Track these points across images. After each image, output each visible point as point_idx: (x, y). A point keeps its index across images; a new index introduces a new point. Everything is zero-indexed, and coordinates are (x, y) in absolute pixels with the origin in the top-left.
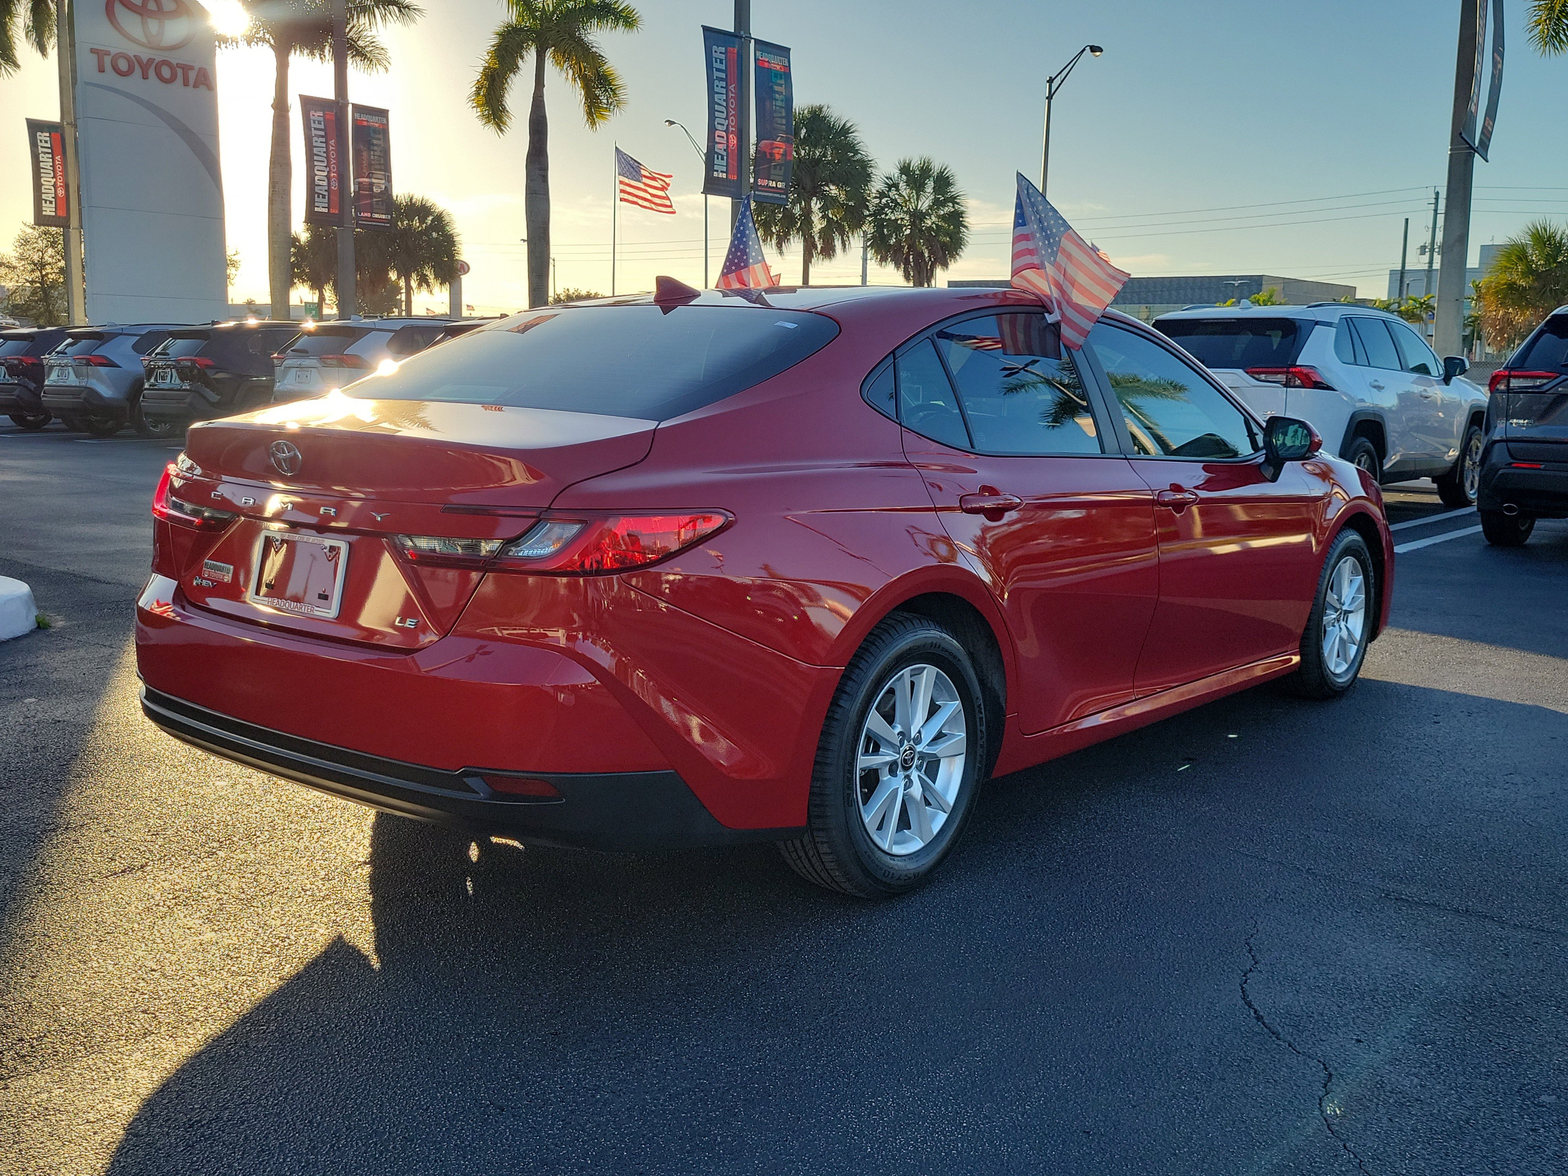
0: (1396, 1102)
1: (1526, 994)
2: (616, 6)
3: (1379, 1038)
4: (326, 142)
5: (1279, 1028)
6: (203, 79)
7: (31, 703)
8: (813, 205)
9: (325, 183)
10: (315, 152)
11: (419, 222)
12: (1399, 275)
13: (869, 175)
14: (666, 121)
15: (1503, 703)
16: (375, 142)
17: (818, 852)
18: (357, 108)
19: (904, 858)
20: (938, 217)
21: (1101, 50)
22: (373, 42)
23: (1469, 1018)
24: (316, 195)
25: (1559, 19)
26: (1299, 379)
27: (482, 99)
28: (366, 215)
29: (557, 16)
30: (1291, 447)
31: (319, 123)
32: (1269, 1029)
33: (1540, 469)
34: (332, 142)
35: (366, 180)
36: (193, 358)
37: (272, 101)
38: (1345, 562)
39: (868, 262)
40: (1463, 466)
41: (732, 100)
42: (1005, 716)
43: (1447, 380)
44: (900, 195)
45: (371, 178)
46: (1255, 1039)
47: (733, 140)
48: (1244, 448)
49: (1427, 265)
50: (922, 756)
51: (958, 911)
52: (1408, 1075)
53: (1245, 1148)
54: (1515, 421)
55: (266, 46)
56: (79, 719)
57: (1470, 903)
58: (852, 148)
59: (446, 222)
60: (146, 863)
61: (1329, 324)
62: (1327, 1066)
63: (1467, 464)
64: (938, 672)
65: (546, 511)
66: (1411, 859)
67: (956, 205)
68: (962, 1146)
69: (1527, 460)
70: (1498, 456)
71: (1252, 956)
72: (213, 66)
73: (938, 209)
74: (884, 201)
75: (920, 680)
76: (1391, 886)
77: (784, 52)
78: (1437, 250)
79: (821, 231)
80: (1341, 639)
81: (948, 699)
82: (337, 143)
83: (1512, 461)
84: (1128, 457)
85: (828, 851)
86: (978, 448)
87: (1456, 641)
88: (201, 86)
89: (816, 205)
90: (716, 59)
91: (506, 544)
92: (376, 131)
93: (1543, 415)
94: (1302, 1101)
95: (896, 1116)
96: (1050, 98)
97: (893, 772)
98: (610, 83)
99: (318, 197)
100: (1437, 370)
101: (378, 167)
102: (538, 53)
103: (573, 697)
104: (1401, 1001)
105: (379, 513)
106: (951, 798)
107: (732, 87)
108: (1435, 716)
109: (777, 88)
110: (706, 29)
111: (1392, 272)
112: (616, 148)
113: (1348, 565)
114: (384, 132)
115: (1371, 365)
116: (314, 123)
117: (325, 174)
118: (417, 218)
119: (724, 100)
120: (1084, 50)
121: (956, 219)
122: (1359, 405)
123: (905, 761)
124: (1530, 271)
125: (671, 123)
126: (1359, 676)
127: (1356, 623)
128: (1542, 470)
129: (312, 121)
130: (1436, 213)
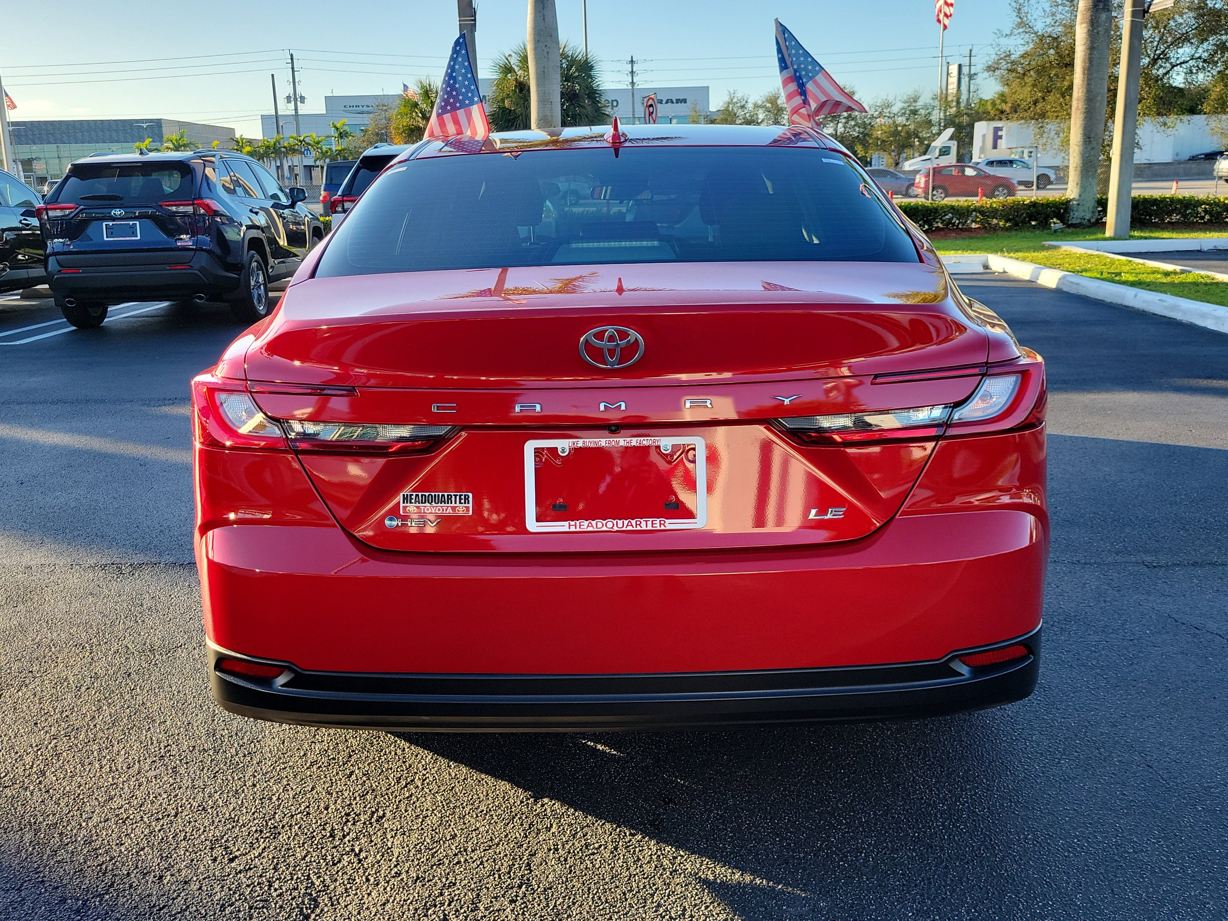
12: (273, 119)
49: (294, 111)
91: (953, 408)
111: (266, 117)
130: (293, 71)
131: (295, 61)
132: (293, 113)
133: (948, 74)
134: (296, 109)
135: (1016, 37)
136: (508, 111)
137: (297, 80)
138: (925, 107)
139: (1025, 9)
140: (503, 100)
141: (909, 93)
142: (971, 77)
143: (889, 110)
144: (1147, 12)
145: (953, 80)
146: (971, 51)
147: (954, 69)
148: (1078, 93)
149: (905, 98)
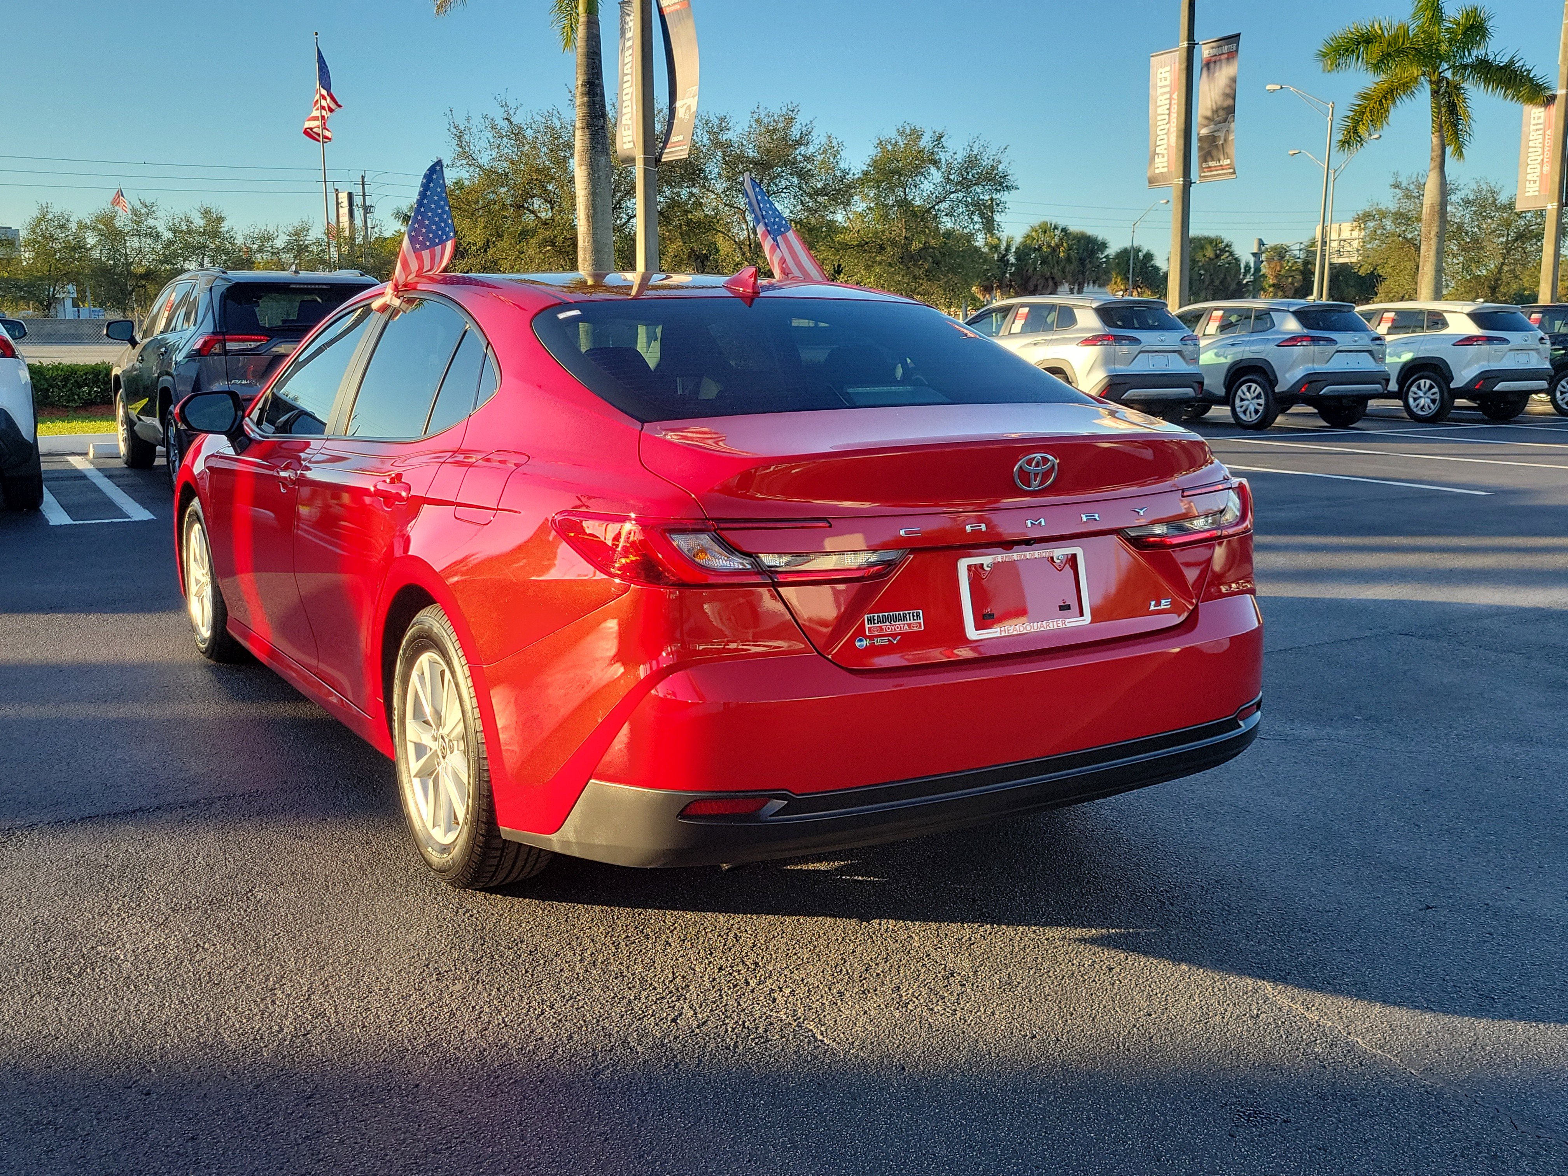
133: (338, 203)
135: (458, 169)
138: (318, 243)
139: (467, 138)
141: (296, 225)
142: (367, 209)
143: (270, 243)
144: (660, 161)
145: (344, 211)
146: (363, 177)
147: (344, 198)
148: (584, 242)
149: (291, 230)
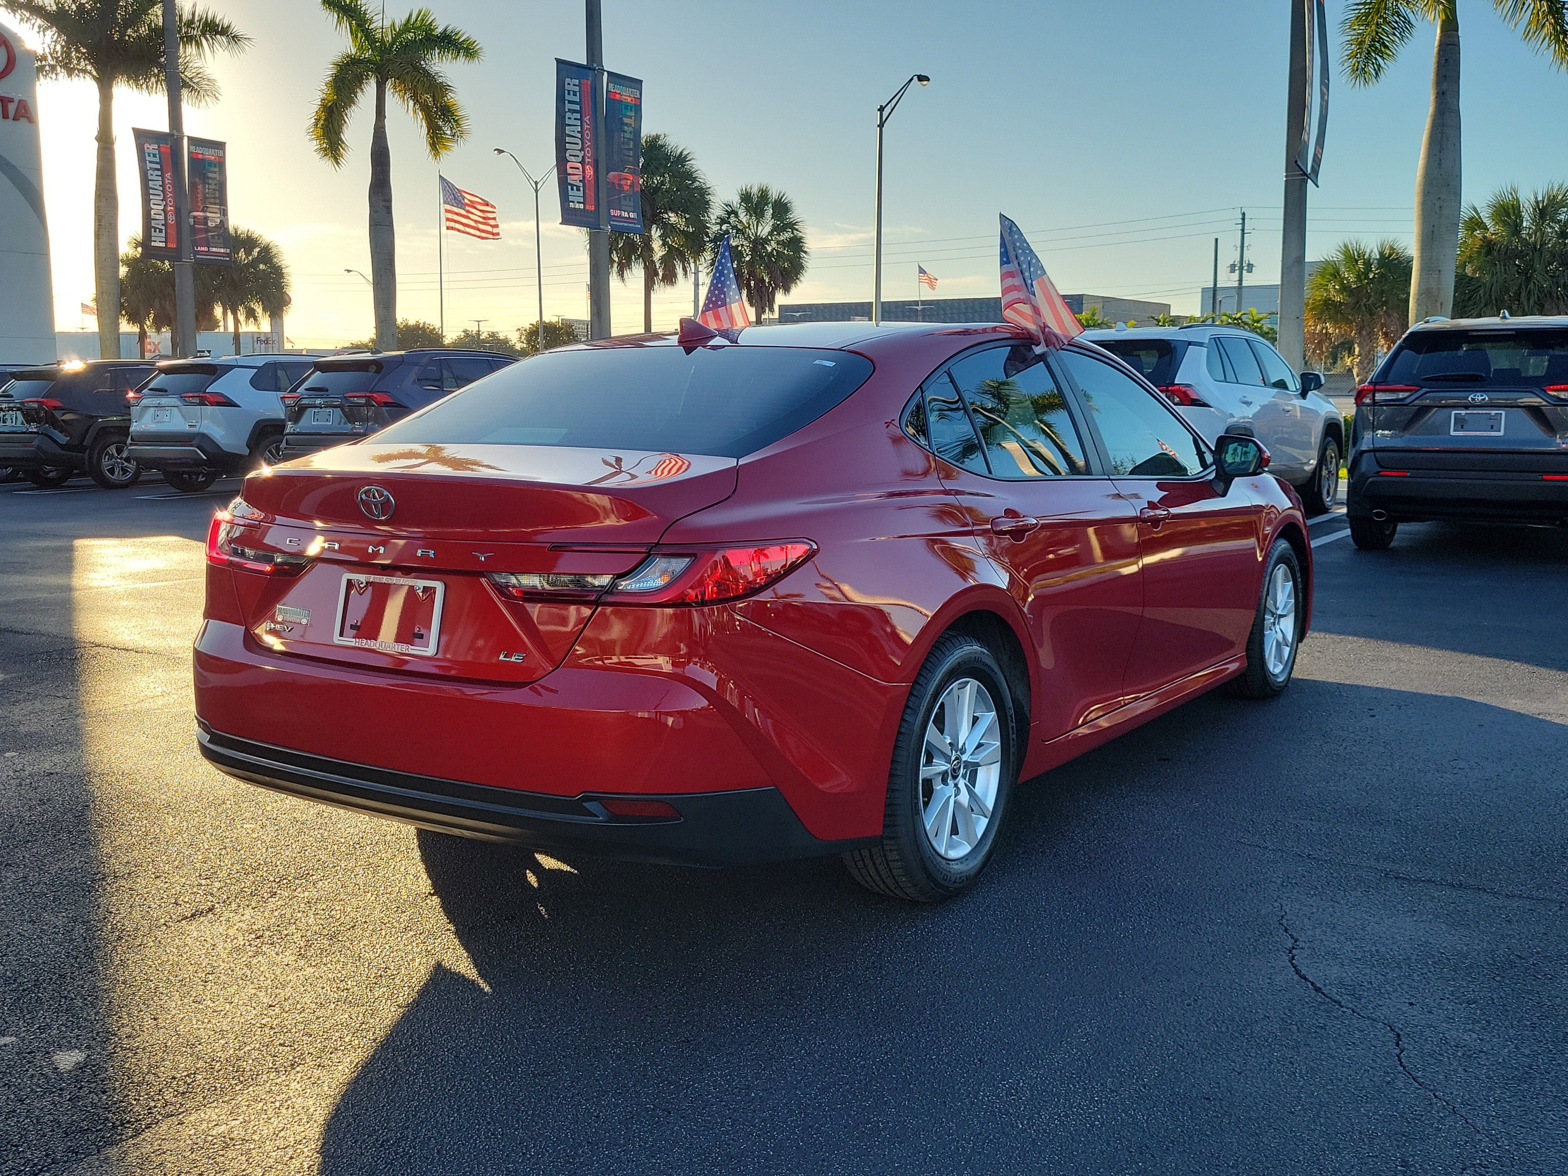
0: (1464, 1054)
1: (1539, 955)
2: (457, 37)
3: (1427, 1000)
4: (162, 176)
5: (1338, 997)
6: (23, 111)
7: (12, 757)
8: (653, 232)
9: (162, 217)
10: (150, 186)
11: (245, 254)
12: (1212, 293)
13: (707, 203)
14: (495, 150)
15: (1423, 696)
16: (210, 175)
17: (886, 859)
18: (193, 141)
19: (956, 862)
20: (778, 243)
21: (927, 79)
22: (199, 74)
23: (1498, 979)
24: (153, 230)
25: (1369, 53)
26: (1178, 397)
27: (320, 132)
28: (203, 249)
29: (397, 47)
30: (1233, 463)
31: (154, 156)
32: (1330, 998)
33: (1407, 477)
34: (168, 175)
35: (201, 214)
36: (40, 400)
37: (96, 133)
38: (1279, 569)
39: (700, 287)
40: (1320, 475)
41: (587, 131)
42: (1029, 724)
43: (1304, 395)
44: (741, 222)
45: (205, 212)
46: (1322, 1008)
47: (590, 171)
48: (1193, 466)
49: (1237, 282)
50: (967, 764)
51: (1010, 909)
52: (1465, 1031)
53: (1349, 1103)
54: (1380, 431)
55: (88, 77)
56: (70, 770)
57: (1462, 878)
58: (690, 176)
59: (273, 254)
60: (213, 906)
61: (1200, 344)
62: (1393, 1028)
63: (1323, 474)
64: (978, 685)
65: (655, 546)
66: (1395, 841)
67: (795, 231)
68: (1102, 1117)
69: (1393, 468)
70: (1367, 465)
71: (1290, 935)
72: (33, 97)
73: (779, 234)
74: (724, 227)
75: (964, 694)
76: (1388, 866)
77: (637, 83)
78: (1245, 268)
79: (663, 258)
80: (1277, 641)
81: (985, 710)
82: (172, 176)
83: (1380, 470)
84: (1112, 477)
85: (897, 858)
86: (996, 473)
87: (1362, 640)
88: (22, 119)
89: (656, 233)
90: (569, 91)
91: (617, 578)
92: (210, 164)
93: (1407, 426)
94: (1383, 1059)
95: (1032, 1096)
96: (881, 126)
97: (944, 781)
98: (453, 113)
99: (155, 231)
100: (1294, 385)
101: (212, 201)
102: (378, 83)
103: (681, 720)
104: (1434, 967)
105: (482, 553)
106: (990, 803)
107: (587, 119)
108: (1370, 710)
109: (626, 120)
110: (559, 61)
111: (1204, 290)
112: (440, 176)
113: (1281, 571)
114: (220, 164)
115: (1239, 382)
116: (149, 156)
117: (162, 207)
118: (242, 250)
119: (578, 132)
120: (912, 79)
121: (796, 244)
122: (1231, 421)
123: (954, 770)
124: (1345, 288)
125: (500, 151)
126: (1292, 676)
127: (1287, 626)
128: (1409, 477)
129: (147, 154)
130: (1243, 233)
131: (1246, 220)
132: (1236, 284)
134: (1241, 280)
136: (1467, 279)
137: (1245, 245)
140: (1463, 266)
